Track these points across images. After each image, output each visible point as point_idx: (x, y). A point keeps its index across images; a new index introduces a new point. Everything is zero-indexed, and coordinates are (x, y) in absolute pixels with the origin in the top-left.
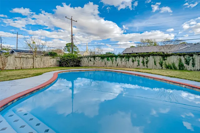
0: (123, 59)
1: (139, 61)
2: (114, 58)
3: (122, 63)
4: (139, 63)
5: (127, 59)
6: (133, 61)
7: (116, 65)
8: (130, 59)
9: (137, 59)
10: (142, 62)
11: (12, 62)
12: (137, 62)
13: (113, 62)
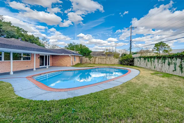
0: (160, 61)
1: (175, 64)
2: (153, 59)
3: (158, 65)
4: (175, 67)
5: (163, 61)
6: (169, 64)
7: (154, 67)
8: (166, 60)
9: (173, 62)
10: (179, 67)
11: (97, 61)
12: (173, 65)
13: (151, 63)
